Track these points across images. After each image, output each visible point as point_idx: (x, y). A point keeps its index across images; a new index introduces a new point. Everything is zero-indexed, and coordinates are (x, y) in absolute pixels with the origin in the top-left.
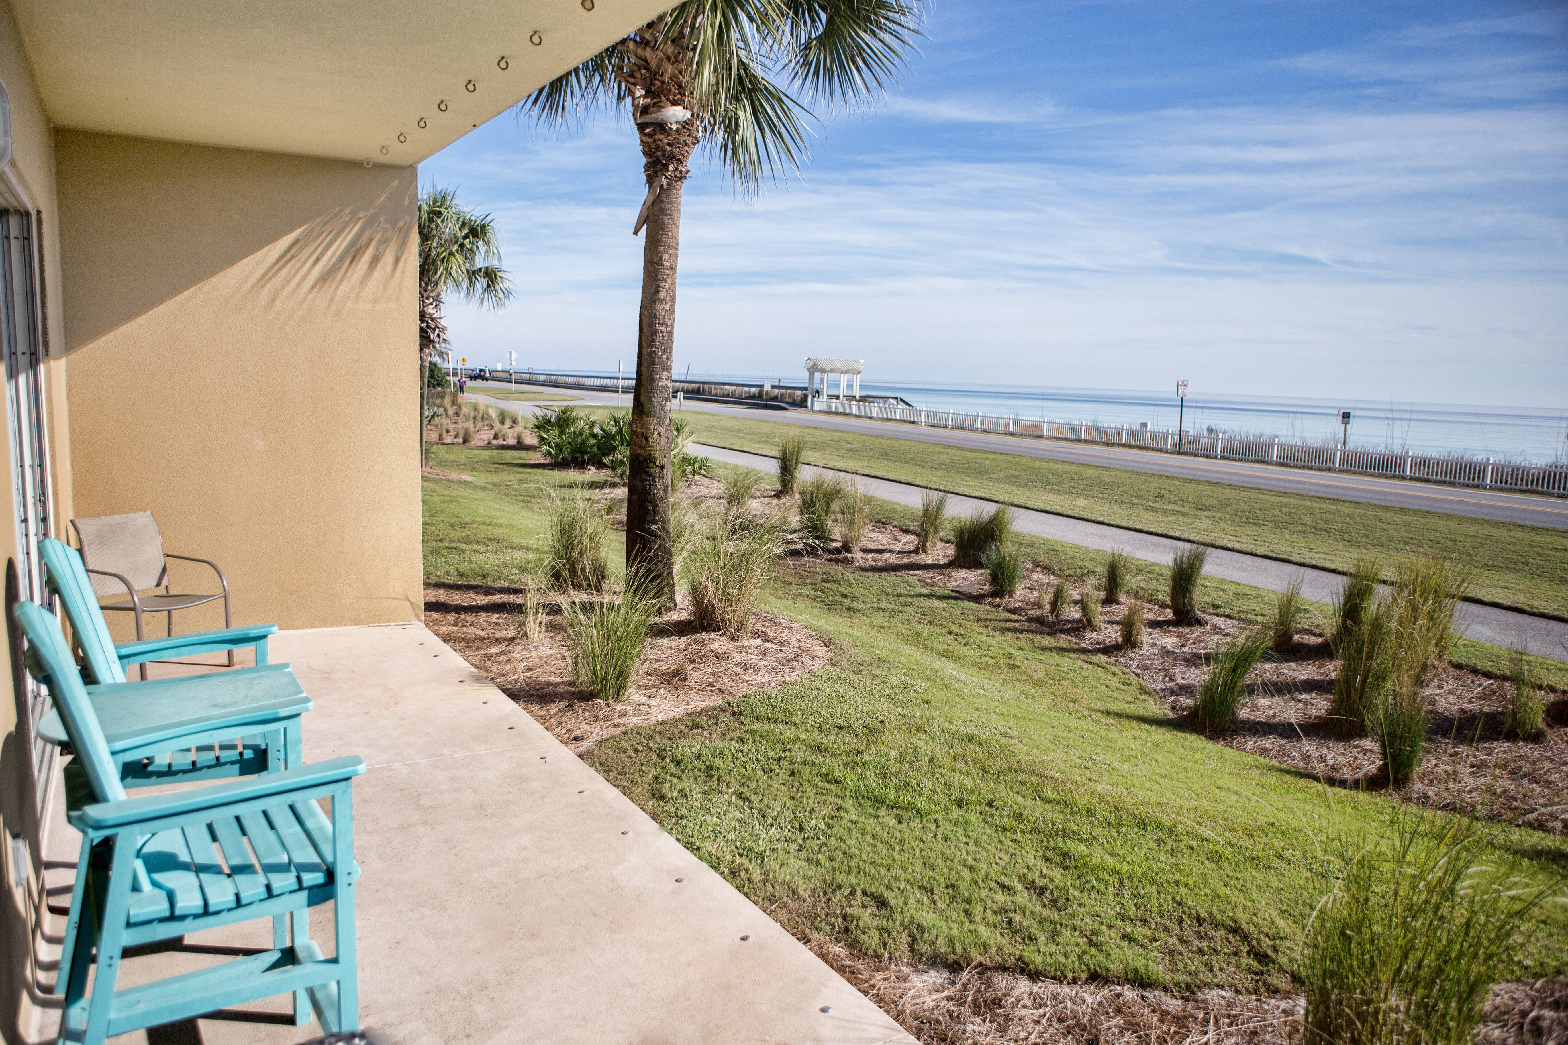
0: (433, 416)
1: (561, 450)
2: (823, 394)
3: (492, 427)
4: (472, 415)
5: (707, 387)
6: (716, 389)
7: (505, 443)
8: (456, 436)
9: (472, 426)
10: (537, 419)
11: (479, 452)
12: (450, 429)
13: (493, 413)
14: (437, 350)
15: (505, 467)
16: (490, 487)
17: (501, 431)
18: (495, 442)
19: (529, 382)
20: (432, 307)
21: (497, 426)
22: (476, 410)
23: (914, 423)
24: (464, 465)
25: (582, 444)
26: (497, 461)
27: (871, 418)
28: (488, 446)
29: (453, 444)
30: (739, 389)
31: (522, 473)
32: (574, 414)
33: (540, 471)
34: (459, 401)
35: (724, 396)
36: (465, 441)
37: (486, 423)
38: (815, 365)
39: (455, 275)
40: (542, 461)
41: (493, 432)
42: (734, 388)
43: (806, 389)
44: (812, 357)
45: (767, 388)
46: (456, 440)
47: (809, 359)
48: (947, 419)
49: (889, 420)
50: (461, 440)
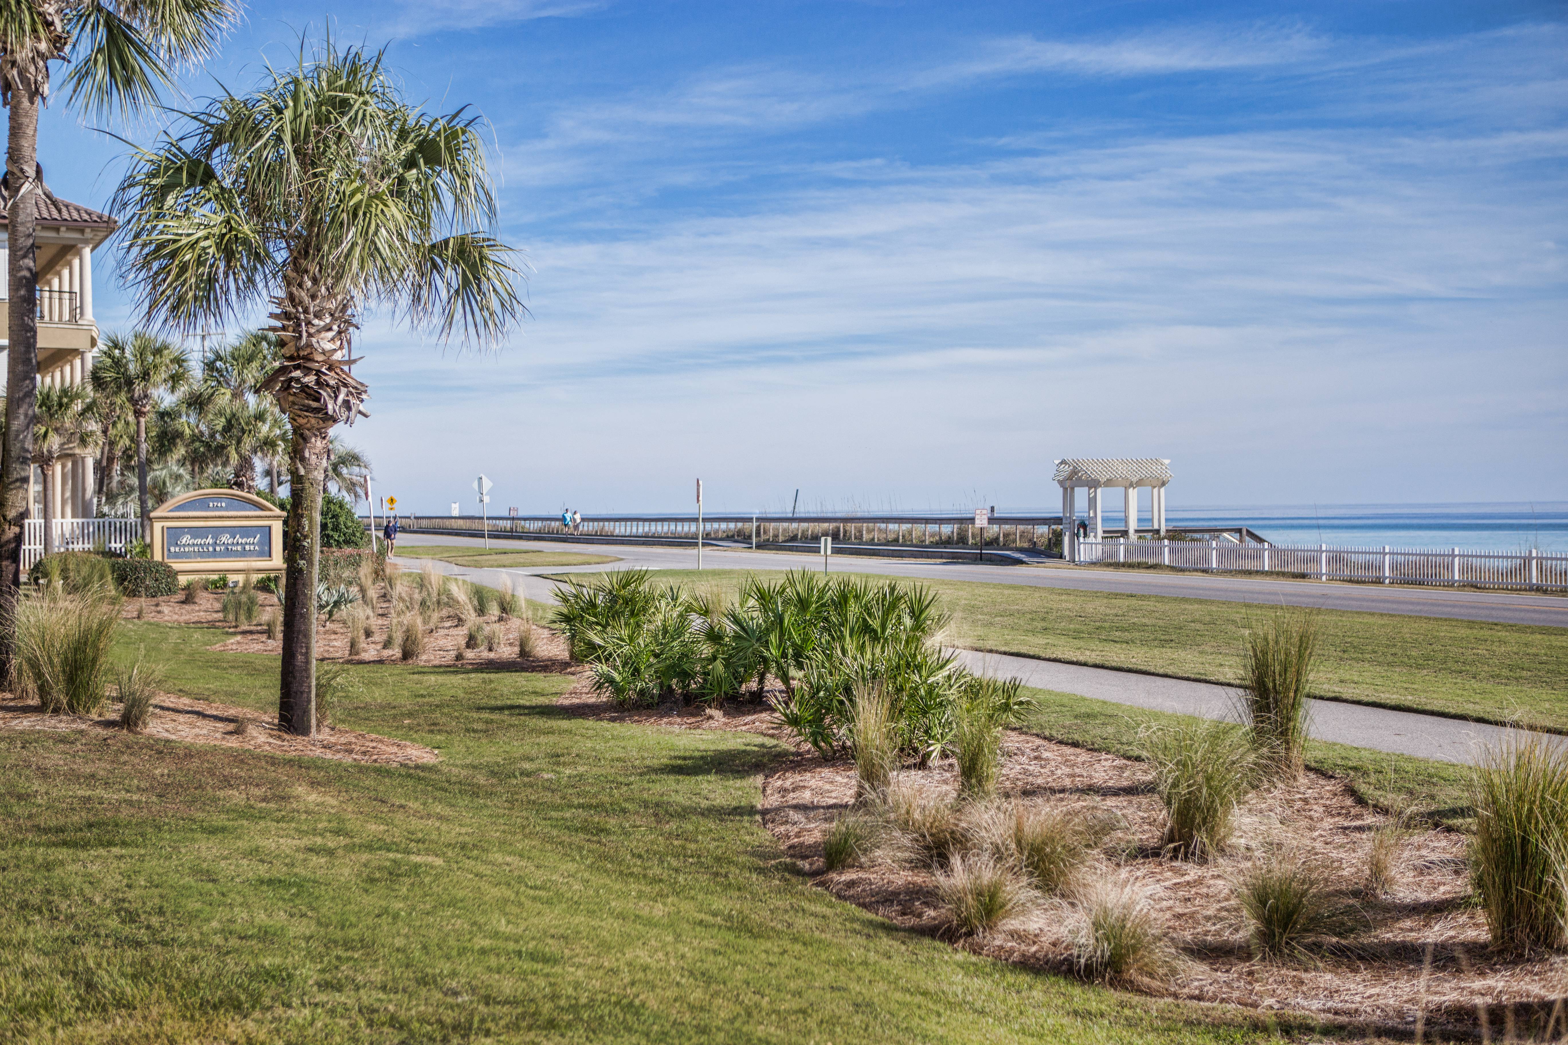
0: (337, 604)
1: (636, 672)
2: (1095, 530)
3: (460, 622)
4: (417, 596)
5: (852, 528)
6: (869, 531)
7: (492, 655)
8: (387, 644)
9: (419, 621)
10: (565, 600)
11: (441, 679)
12: (374, 628)
13: (460, 594)
14: (344, 479)
15: (505, 716)
16: (481, 780)
17: (479, 628)
18: (470, 654)
19: (511, 535)
20: (330, 334)
21: (471, 618)
22: (422, 586)
23: (1303, 576)
24: (410, 715)
25: (684, 655)
26: (484, 702)
27: (1205, 571)
28: (458, 667)
29: (381, 662)
30: (918, 530)
31: (550, 732)
32: (644, 588)
33: (590, 723)
34: (388, 571)
35: (888, 543)
36: (407, 655)
37: (444, 613)
38: (1075, 472)
39: (386, 252)
40: (592, 699)
41: (463, 631)
42: (905, 527)
43: (1058, 520)
44: (1069, 458)
45: (981, 521)
46: (386, 653)
47: (1063, 462)
48: (1381, 567)
49: (1249, 573)
50: (396, 652)
